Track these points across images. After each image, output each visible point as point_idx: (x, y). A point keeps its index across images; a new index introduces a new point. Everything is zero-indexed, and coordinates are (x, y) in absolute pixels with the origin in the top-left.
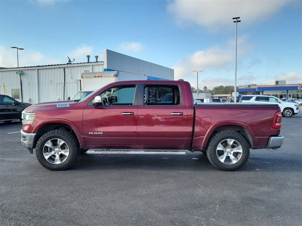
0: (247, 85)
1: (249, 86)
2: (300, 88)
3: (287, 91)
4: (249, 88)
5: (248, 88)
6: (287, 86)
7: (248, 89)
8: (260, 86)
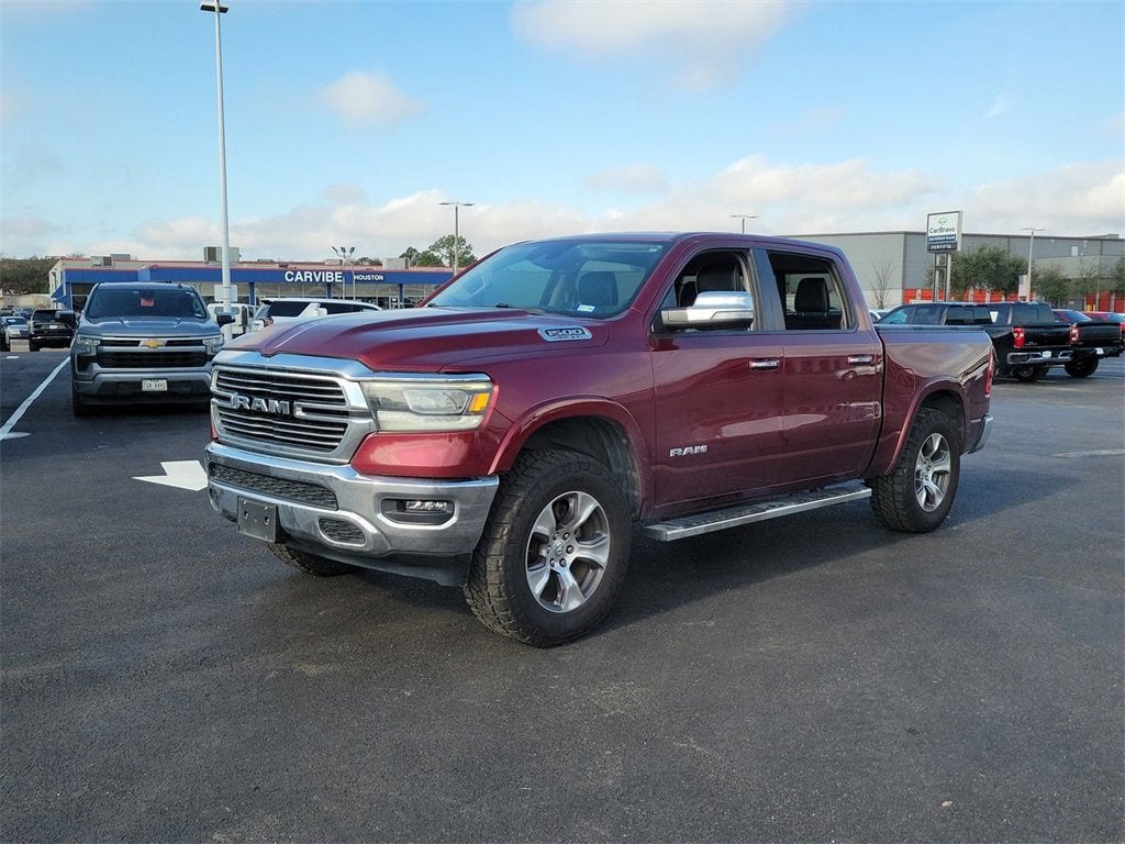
0: (96, 258)
1: (107, 261)
2: (290, 276)
3: (252, 284)
4: (107, 268)
5: (103, 268)
6: (246, 266)
7: (103, 271)
8: (159, 264)
